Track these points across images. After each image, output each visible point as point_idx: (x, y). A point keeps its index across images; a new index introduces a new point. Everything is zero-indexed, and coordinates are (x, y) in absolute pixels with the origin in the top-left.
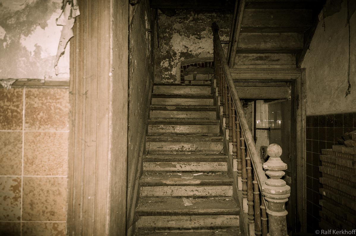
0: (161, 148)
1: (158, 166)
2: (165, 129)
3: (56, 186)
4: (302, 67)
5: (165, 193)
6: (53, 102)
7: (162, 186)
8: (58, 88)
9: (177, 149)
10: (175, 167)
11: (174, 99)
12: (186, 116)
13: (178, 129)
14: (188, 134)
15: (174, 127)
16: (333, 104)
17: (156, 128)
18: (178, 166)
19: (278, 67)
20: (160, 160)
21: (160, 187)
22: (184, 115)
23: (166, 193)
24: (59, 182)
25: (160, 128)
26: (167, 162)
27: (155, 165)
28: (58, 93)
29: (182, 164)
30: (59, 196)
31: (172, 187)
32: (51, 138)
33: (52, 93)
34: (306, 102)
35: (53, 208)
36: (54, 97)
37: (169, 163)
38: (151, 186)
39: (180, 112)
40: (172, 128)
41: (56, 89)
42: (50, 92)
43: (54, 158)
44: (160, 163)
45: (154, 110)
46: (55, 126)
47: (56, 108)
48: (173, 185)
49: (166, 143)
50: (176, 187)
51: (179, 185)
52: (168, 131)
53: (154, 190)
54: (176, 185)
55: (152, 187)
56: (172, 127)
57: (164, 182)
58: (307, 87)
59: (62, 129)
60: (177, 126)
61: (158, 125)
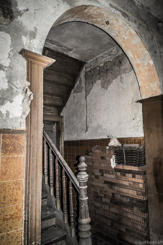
3: (18, 185)
4: (61, 115)
6: (16, 141)
8: (19, 134)
16: (79, 135)
19: (50, 114)
24: (19, 183)
28: (19, 136)
30: (19, 190)
32: (15, 160)
33: (16, 136)
34: (64, 134)
35: (16, 197)
36: (17, 139)
41: (18, 134)
42: (15, 135)
43: (17, 170)
46: (17, 153)
47: (18, 144)
58: (64, 126)
59: (21, 154)
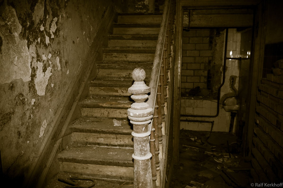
0: (110, 74)
1: (102, 91)
2: (118, 57)
5: (102, 115)
7: (99, 108)
9: (124, 76)
10: (118, 92)
11: (134, 28)
12: (142, 45)
13: (130, 57)
14: (139, 62)
15: (126, 55)
17: (110, 56)
18: (119, 91)
20: (104, 86)
21: (98, 109)
22: (140, 44)
23: (104, 114)
25: (114, 56)
26: (110, 88)
27: (99, 90)
29: (124, 90)
31: (108, 110)
37: (112, 88)
38: (90, 108)
39: (137, 41)
40: (125, 57)
44: (104, 88)
45: (112, 39)
48: (108, 108)
49: (115, 70)
50: (112, 109)
51: (114, 108)
52: (121, 59)
53: (92, 111)
54: (111, 108)
55: (92, 109)
56: (124, 55)
57: (101, 105)
60: (129, 54)
61: (112, 54)
